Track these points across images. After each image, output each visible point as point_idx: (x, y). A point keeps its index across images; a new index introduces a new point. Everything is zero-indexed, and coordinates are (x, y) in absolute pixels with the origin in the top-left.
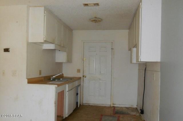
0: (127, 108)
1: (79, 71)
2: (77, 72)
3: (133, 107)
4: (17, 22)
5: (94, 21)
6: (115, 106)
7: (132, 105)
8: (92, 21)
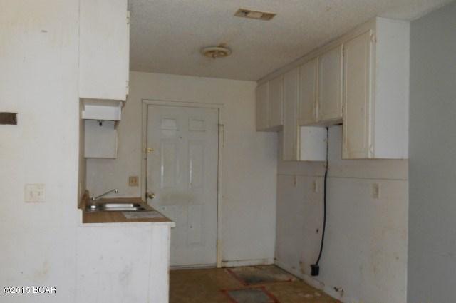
0: (255, 266)
1: (133, 181)
2: (130, 185)
3: (266, 263)
4: (44, 31)
5: (210, 55)
6: (228, 265)
7: (264, 259)
8: (206, 54)
